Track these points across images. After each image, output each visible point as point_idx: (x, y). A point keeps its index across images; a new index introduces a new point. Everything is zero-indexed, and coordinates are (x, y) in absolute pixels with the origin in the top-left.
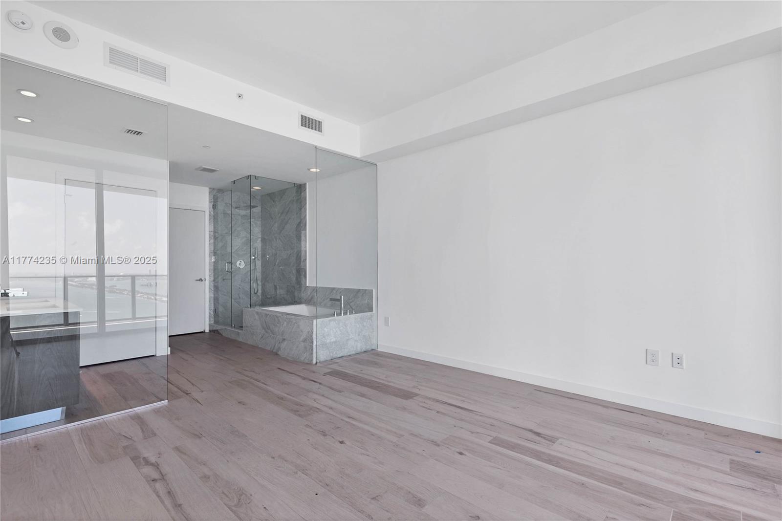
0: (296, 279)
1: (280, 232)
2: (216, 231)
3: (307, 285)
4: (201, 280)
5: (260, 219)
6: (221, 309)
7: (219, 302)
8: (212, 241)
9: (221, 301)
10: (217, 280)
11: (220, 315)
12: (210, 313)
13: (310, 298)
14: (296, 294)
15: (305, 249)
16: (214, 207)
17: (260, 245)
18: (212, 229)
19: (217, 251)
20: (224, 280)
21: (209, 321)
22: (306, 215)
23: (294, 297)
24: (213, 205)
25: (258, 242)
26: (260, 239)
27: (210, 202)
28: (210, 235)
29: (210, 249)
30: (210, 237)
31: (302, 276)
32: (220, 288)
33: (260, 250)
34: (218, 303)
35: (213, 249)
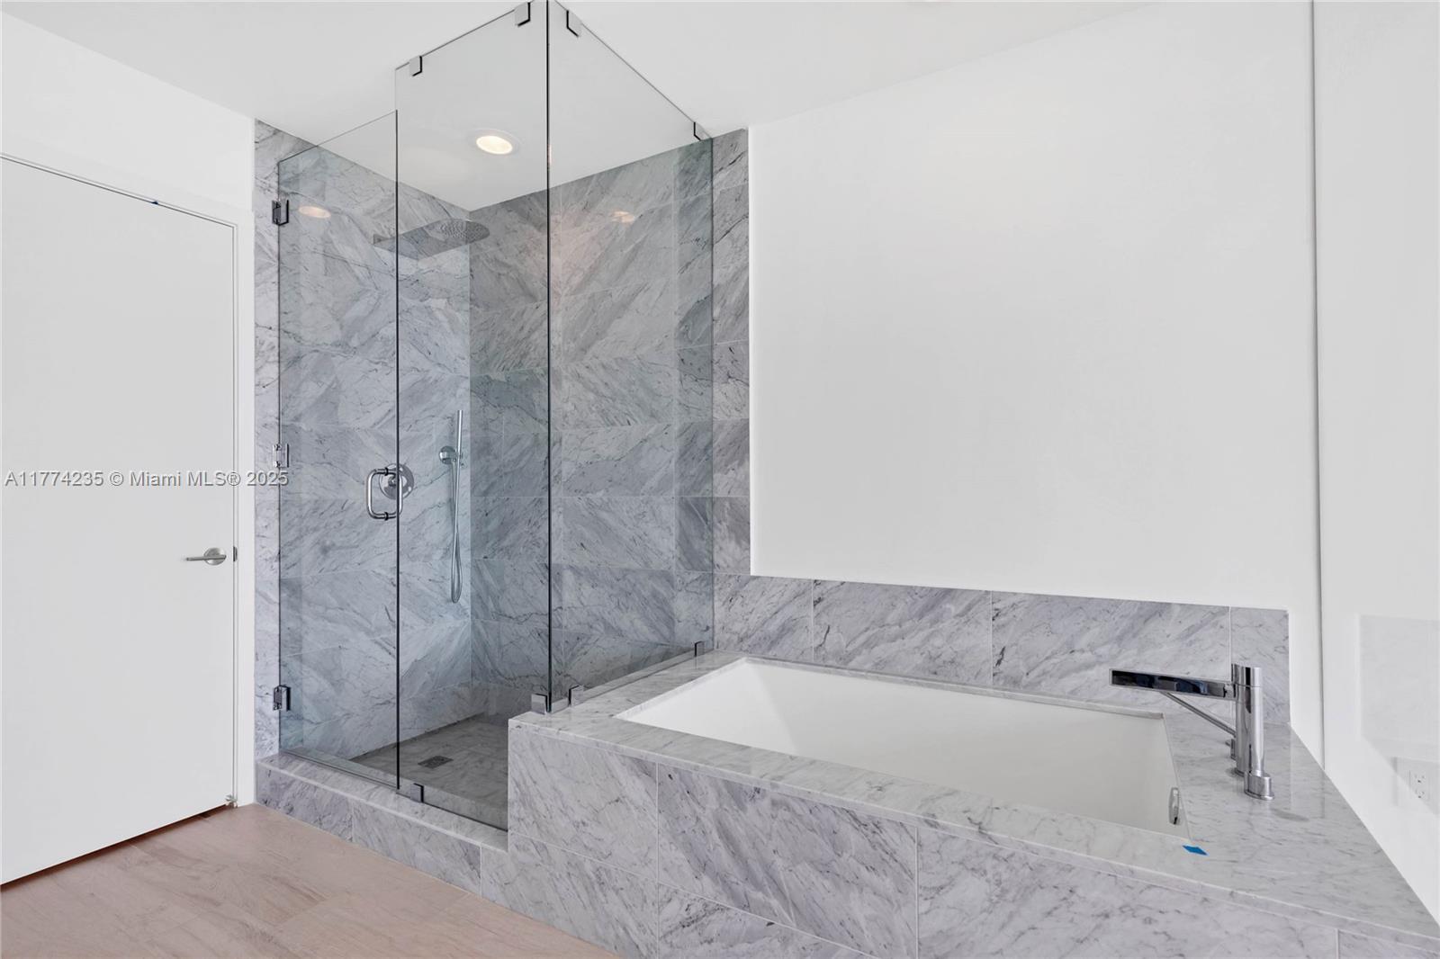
0: (679, 544)
1: (584, 350)
2: (290, 327)
3: (753, 573)
4: (214, 557)
5: (467, 306)
6: (311, 685)
7: (305, 651)
8: (272, 371)
9: (314, 644)
10: (292, 557)
11: (310, 711)
12: (259, 712)
13: (773, 627)
14: (682, 605)
15: (736, 416)
16: (281, 214)
17: (467, 407)
18: (271, 317)
19: (297, 419)
20: (325, 550)
21: (259, 747)
22: (746, 267)
23: (670, 620)
24: (277, 206)
25: (460, 391)
26: (467, 384)
27: (261, 188)
28: (259, 343)
29: (259, 407)
30: (258, 353)
31: (721, 530)
32: (307, 591)
33: (467, 425)
34: (300, 658)
35: (274, 411)
